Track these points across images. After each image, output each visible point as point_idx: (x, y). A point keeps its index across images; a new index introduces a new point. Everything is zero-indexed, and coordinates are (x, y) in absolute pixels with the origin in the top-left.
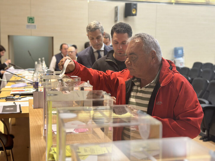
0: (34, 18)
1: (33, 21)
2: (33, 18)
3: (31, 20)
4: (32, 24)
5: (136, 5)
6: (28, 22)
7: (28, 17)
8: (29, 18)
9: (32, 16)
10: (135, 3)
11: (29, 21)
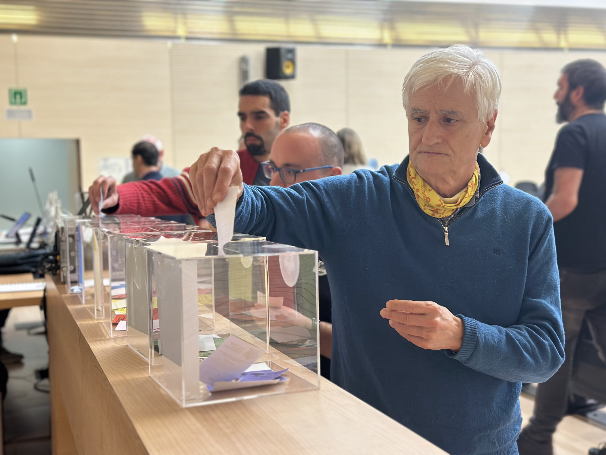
0: (25, 91)
1: (23, 100)
2: (23, 92)
3: (18, 97)
4: (23, 108)
5: (292, 51)
6: (11, 103)
7: (10, 91)
8: (13, 92)
9: (21, 86)
10: (290, 46)
11: (13, 100)
